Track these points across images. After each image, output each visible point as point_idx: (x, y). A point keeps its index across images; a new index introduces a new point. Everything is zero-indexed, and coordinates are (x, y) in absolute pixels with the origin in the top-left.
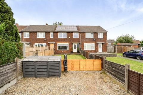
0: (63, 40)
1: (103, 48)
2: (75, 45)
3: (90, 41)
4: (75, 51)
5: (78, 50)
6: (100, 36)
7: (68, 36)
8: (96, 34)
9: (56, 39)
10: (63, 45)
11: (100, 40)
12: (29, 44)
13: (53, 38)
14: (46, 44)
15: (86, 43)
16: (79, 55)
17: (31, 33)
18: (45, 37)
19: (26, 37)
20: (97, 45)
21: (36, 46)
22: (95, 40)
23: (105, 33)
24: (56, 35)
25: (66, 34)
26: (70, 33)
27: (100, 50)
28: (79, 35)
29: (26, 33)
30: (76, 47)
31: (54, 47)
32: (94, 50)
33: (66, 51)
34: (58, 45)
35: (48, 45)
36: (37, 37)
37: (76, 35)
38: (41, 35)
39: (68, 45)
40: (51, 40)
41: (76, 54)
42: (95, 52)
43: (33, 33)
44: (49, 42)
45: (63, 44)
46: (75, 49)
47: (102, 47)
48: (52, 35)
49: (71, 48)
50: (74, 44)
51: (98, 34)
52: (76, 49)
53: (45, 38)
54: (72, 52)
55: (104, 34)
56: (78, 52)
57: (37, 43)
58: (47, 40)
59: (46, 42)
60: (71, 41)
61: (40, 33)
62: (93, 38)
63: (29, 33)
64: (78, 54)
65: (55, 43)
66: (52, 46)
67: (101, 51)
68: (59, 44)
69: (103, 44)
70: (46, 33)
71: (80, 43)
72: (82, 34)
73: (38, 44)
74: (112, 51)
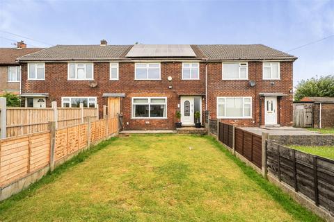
0: (149, 86)
1: (279, 113)
2: (187, 104)
3: (236, 88)
4: (188, 121)
5: (196, 117)
6: (271, 72)
7: (164, 73)
8: (255, 65)
9: (128, 84)
10: (149, 103)
11: (272, 85)
12: (45, 100)
13: (117, 79)
14: (96, 98)
15: (224, 95)
16: (203, 134)
17: (51, 66)
18: (92, 79)
19: (36, 79)
20: (259, 103)
21: (67, 105)
22: (254, 87)
23: (287, 64)
24: (126, 70)
25: (159, 66)
26: (171, 63)
27: (271, 117)
28: (202, 71)
29: (36, 65)
30: (192, 108)
31: (122, 109)
32: (251, 117)
33: (160, 122)
34: (133, 103)
35: (103, 101)
36: (69, 79)
37: (191, 71)
38: (80, 73)
39: (166, 103)
40: (113, 86)
41: (192, 133)
42: (254, 125)
43: (57, 66)
44: (105, 95)
45: (149, 98)
46: (187, 114)
47: (278, 109)
48: (114, 72)
49: (174, 111)
50: (183, 100)
51: (264, 65)
52: (192, 114)
53: (91, 82)
54: (179, 125)
55: (285, 65)
56: (198, 125)
57: (70, 95)
58: (98, 88)
59: (97, 95)
60: (176, 88)
61: (76, 65)
62: (247, 79)
63: (43, 66)
64: (199, 132)
65: (123, 95)
66: (114, 107)
67: (275, 122)
68: (137, 100)
69: (279, 98)
70: (97, 64)
71: (203, 97)
72: (210, 65)
73: (70, 98)
74: (305, 122)
